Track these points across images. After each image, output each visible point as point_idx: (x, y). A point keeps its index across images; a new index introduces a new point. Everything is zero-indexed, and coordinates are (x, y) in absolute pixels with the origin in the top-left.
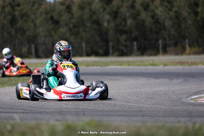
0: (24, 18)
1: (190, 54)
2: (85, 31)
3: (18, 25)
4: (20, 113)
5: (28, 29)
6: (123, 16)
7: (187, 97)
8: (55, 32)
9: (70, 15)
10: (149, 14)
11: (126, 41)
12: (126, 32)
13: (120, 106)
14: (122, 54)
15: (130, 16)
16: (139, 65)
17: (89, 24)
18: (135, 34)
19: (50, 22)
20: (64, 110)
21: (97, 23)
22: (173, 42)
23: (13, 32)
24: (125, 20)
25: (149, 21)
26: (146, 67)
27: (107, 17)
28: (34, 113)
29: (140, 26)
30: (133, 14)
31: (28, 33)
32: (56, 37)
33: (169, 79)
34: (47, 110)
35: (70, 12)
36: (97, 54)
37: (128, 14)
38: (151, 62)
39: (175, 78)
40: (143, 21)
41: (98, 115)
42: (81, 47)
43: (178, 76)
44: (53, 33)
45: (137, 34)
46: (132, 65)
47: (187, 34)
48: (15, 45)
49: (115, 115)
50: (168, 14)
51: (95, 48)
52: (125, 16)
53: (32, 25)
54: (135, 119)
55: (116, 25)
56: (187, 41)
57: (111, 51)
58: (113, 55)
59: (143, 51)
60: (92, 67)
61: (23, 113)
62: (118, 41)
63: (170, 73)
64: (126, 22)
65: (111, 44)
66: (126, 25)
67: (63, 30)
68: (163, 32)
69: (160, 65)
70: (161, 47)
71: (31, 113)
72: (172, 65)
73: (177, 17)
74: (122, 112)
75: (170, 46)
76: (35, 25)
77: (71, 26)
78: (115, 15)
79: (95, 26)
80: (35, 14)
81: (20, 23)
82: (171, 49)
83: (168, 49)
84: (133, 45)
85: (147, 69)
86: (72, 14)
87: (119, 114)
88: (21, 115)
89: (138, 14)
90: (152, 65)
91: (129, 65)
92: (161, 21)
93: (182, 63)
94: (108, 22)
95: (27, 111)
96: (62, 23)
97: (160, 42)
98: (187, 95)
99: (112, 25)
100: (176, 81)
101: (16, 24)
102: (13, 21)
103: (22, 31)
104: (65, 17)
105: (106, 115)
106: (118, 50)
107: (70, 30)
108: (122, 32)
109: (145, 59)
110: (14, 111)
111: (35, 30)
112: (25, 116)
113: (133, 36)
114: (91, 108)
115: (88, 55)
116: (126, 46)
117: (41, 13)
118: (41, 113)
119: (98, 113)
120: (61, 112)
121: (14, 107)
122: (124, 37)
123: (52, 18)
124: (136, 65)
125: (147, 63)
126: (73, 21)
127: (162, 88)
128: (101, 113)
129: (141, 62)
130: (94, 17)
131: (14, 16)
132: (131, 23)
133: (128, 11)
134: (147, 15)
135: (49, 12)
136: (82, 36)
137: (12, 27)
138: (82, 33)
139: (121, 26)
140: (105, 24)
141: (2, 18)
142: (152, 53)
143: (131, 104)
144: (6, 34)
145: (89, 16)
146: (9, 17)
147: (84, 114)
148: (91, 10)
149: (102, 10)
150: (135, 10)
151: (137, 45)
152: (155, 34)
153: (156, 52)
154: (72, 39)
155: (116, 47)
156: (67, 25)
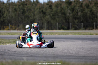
0: (29, 11)
2: (58, 18)
3: (26, 14)
4: (26, 56)
8: (44, 18)
9: (51, 10)
11: (78, 23)
12: (78, 18)
13: (74, 54)
14: (76, 29)
15: (80, 11)
16: (83, 34)
17: (60, 14)
19: (41, 13)
20: (48, 56)
21: (64, 14)
23: (23, 17)
24: (77, 13)
25: (89, 13)
26: (87, 35)
27: (69, 11)
28: (33, 57)
29: (85, 16)
30: (81, 10)
31: (30, 18)
32: (44, 20)
34: (39, 55)
36: (63, 29)
37: (79, 10)
38: (90, 33)
40: (86, 13)
41: (64, 58)
42: (56, 25)
44: (42, 18)
45: (83, 19)
46: (81, 34)
48: (24, 24)
49: (72, 58)
51: (63, 26)
52: (78, 11)
53: (33, 14)
54: (82, 60)
55: (73, 15)
57: (70, 27)
58: (71, 29)
60: (61, 35)
61: (27, 56)
62: (74, 22)
65: (70, 24)
66: (78, 15)
67: (48, 17)
68: (96, 18)
69: (94, 34)
71: (31, 56)
77: (52, 15)
78: (73, 10)
79: (63, 15)
80: (34, 9)
81: (27, 13)
84: (81, 25)
85: (87, 36)
86: (52, 10)
87: (74, 58)
88: (27, 57)
89: (84, 10)
90: (90, 34)
91: (79, 34)
92: (95, 13)
94: (69, 13)
95: (30, 56)
96: (47, 13)
97: (94, 23)
99: (71, 15)
101: (25, 13)
102: (24, 12)
103: (28, 17)
104: (49, 11)
105: (68, 58)
106: (74, 27)
107: (51, 17)
108: (76, 18)
109: (87, 31)
111: (34, 17)
112: (29, 58)
113: (81, 20)
114: (60, 54)
115: (59, 29)
116: (78, 25)
117: (37, 8)
118: (36, 57)
119: (64, 57)
121: (24, 54)
122: (77, 21)
123: (42, 11)
124: (82, 34)
125: (88, 34)
126: (52, 12)
127: (95, 46)
128: (65, 57)
129: (85, 33)
130: (63, 11)
131: (24, 10)
132: (80, 14)
133: (79, 8)
134: (88, 10)
135: (41, 8)
136: (57, 20)
137: (23, 15)
138: (57, 18)
139: (75, 15)
140: (68, 14)
141: (18, 11)
142: (90, 28)
143: (80, 53)
144: (20, 18)
145: (60, 10)
146: (22, 10)
147: (57, 58)
148: (61, 8)
149: (66, 8)
150: (82, 8)
151: (83, 24)
152: (91, 20)
153: (92, 28)
154: (52, 21)
155: (73, 25)
156: (49, 14)
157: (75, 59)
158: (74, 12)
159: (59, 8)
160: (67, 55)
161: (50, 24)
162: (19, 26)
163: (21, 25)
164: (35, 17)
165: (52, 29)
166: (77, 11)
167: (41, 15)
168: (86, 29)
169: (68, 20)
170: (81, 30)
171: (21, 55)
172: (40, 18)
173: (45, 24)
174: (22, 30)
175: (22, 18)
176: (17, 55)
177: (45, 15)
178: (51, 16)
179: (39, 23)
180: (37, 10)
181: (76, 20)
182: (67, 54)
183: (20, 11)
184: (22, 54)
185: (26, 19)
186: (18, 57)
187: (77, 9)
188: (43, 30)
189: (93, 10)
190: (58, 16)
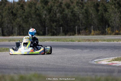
1: (94, 35)
2: (31, 20)
7: (92, 60)
8: (14, 21)
9: (23, 11)
11: (56, 26)
12: (56, 21)
13: (52, 65)
14: (54, 34)
15: (58, 12)
16: (63, 41)
17: (34, 16)
19: (11, 15)
20: (19, 67)
21: (39, 15)
22: (84, 27)
25: (69, 15)
26: (67, 42)
27: (45, 12)
28: (1, 69)
29: (64, 18)
30: (60, 10)
32: (14, 24)
33: (81, 49)
34: (9, 67)
35: (23, 9)
37: (57, 11)
38: (70, 39)
39: (85, 49)
40: (66, 14)
41: (39, 71)
44: (12, 21)
45: (62, 22)
46: (60, 41)
47: (92, 23)
49: (49, 71)
50: (81, 11)
51: (38, 31)
54: (62, 73)
55: (50, 17)
56: (92, 27)
57: (47, 33)
59: (66, 33)
62: (51, 26)
64: (56, 15)
65: (47, 28)
66: (56, 17)
67: (19, 19)
68: (78, 21)
69: (76, 41)
70: (76, 30)
72: (83, 41)
73: (86, 13)
75: (82, 30)
77: (24, 17)
78: (50, 11)
79: (38, 17)
80: (3, 9)
82: (82, 31)
83: (81, 31)
84: (60, 29)
86: (25, 10)
87: (52, 70)
89: (63, 10)
90: (71, 41)
91: (58, 41)
92: (76, 15)
93: (89, 40)
94: (46, 15)
96: (18, 15)
97: (76, 27)
98: (91, 59)
99: (48, 17)
100: (85, 51)
104: (20, 11)
105: (44, 71)
106: (51, 32)
108: (53, 21)
109: (67, 37)
113: (60, 24)
114: (35, 66)
116: (56, 30)
117: (6, 9)
118: (5, 69)
120: (17, 69)
122: (55, 24)
123: (12, 12)
126: (24, 14)
127: (77, 55)
129: (65, 39)
130: (38, 12)
132: (59, 15)
133: (57, 9)
134: (69, 11)
135: (11, 9)
136: (30, 23)
138: (30, 21)
139: (53, 18)
140: (44, 16)
142: (71, 34)
143: (59, 64)
145: (34, 11)
147: (31, 70)
148: (35, 8)
149: (42, 8)
150: (61, 8)
151: (63, 29)
152: (73, 23)
153: (74, 33)
154: (24, 25)
155: (50, 30)
156: (21, 16)
158: (52, 13)
159: (33, 8)
161: (22, 28)
164: (3, 20)
165: (24, 35)
166: (54, 12)
167: (11, 17)
169: (44, 24)
170: (60, 36)
172: (9, 21)
173: (16, 28)
177: (15, 17)
178: (23, 18)
179: (9, 27)
180: (5, 11)
181: (53, 23)
187: (55, 10)
188: (14, 36)
189: (75, 11)
190: (32, 18)
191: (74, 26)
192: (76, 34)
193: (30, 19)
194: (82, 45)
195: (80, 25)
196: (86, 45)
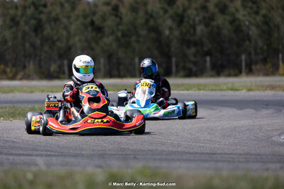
2: (138, 42)
3: (45, 33)
4: (46, 156)
5: (58, 39)
6: (191, 22)
7: (280, 135)
8: (97, 43)
9: (118, 20)
10: (228, 18)
11: (195, 56)
12: (195, 44)
13: (185, 147)
14: (190, 74)
15: (200, 21)
16: (212, 90)
17: (143, 32)
18: (208, 46)
19: (90, 29)
20: (108, 152)
21: (156, 30)
22: (261, 57)
23: (38, 42)
24: (194, 27)
25: (227, 29)
26: (223, 93)
27: (169, 22)
28: (65, 155)
29: (215, 35)
30: (204, 18)
31: (58, 44)
33: (255, 109)
34: (84, 152)
35: (117, 16)
37: (197, 19)
38: (230, 85)
39: (263, 108)
40: (218, 28)
41: (155, 159)
42: (132, 64)
43: (267, 105)
44: (93, 45)
45: (210, 46)
46: (204, 90)
47: (280, 47)
48: (40, 60)
49: (179, 160)
50: (255, 19)
52: (194, 21)
53: (65, 33)
54: (207, 165)
55: (182, 34)
56: (281, 56)
57: (174, 69)
58: (177, 75)
59: (218, 70)
61: (50, 155)
62: (185, 55)
63: (256, 101)
64: (195, 30)
65: (174, 60)
66: (195, 33)
67: (108, 40)
68: (247, 43)
69: (242, 90)
70: (243, 64)
71: (61, 155)
72: (259, 90)
73: (266, 23)
74: (188, 155)
75: (256, 63)
76: (69, 33)
77: (119, 34)
78: (180, 19)
79: (153, 35)
80: (69, 17)
81: (48, 31)
82: (258, 67)
83: (253, 67)
84: (205, 61)
85: (224, 96)
86: (121, 18)
87: (185, 157)
88: (48, 158)
89: (212, 18)
90: (232, 90)
91: (200, 90)
92: (244, 28)
93: (273, 87)
94: (171, 29)
95: (56, 154)
96: (106, 30)
97: (243, 57)
98: (279, 132)
99: (176, 33)
100: (265, 112)
101: (42, 31)
102: (38, 28)
103: (49, 41)
104: (111, 22)
105: (166, 160)
106: (184, 68)
107: (118, 40)
108: (189, 44)
109: (223, 81)
110: (38, 153)
112: (54, 159)
113: (206, 49)
116: (195, 63)
117: (78, 16)
118: (76, 156)
121: (38, 147)
122: (193, 50)
123: (92, 23)
124: (209, 90)
125: (225, 88)
126: (121, 27)
127: (245, 122)
128: (158, 157)
129: (216, 85)
130: (152, 22)
131: (40, 21)
132: (202, 30)
133: (197, 15)
134: (225, 19)
135: (88, 16)
136: (134, 49)
137: (36, 35)
138: (134, 44)
139: (188, 35)
140: (167, 32)
141: (22, 23)
142: (232, 72)
143: (201, 145)
144: (27, 45)
145: (143, 21)
146: (33, 22)
147: (135, 158)
148: (146, 13)
149: (161, 13)
150: (207, 12)
151: (211, 61)
152: (235, 47)
153: (237, 71)
154: (121, 53)
155: (182, 64)
156: (113, 33)
157: (187, 160)
158: (185, 24)
160: (163, 151)
161: (114, 61)
162: (24, 67)
163: (31, 63)
164: (71, 42)
165: (120, 76)
167: (90, 34)
168: (218, 74)
169: (166, 50)
170: (206, 77)
171: (31, 152)
172: (86, 45)
173: (102, 60)
174: (33, 79)
175: (33, 45)
176: (21, 152)
177: (99, 35)
178: (117, 36)
180: (76, 20)
181: (189, 47)
182: (164, 148)
183: (27, 23)
184: (34, 150)
185: (46, 48)
186: (22, 158)
187: (192, 17)
189: (238, 19)
190: (138, 36)
191: (238, 56)
192: (243, 74)
193: (134, 38)
194: (257, 98)
195: (253, 52)
196: (265, 99)
